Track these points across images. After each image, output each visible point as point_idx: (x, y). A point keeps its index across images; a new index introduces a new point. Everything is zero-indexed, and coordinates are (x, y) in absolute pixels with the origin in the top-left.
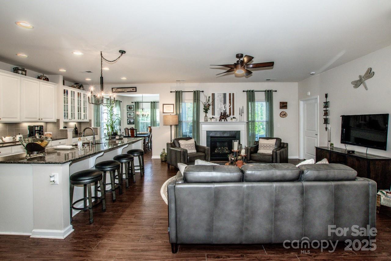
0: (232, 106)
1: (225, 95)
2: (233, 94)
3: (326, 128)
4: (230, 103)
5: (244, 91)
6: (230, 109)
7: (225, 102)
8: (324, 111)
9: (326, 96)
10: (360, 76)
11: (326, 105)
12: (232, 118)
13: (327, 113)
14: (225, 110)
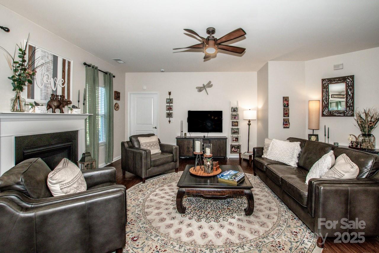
0: (66, 85)
1: (55, 58)
2: (69, 63)
3: (170, 121)
4: (64, 77)
5: (85, 64)
6: (63, 89)
7: (55, 75)
8: (167, 106)
9: (170, 93)
10: (204, 85)
11: (170, 101)
12: (71, 107)
13: (171, 108)
14: (55, 90)
